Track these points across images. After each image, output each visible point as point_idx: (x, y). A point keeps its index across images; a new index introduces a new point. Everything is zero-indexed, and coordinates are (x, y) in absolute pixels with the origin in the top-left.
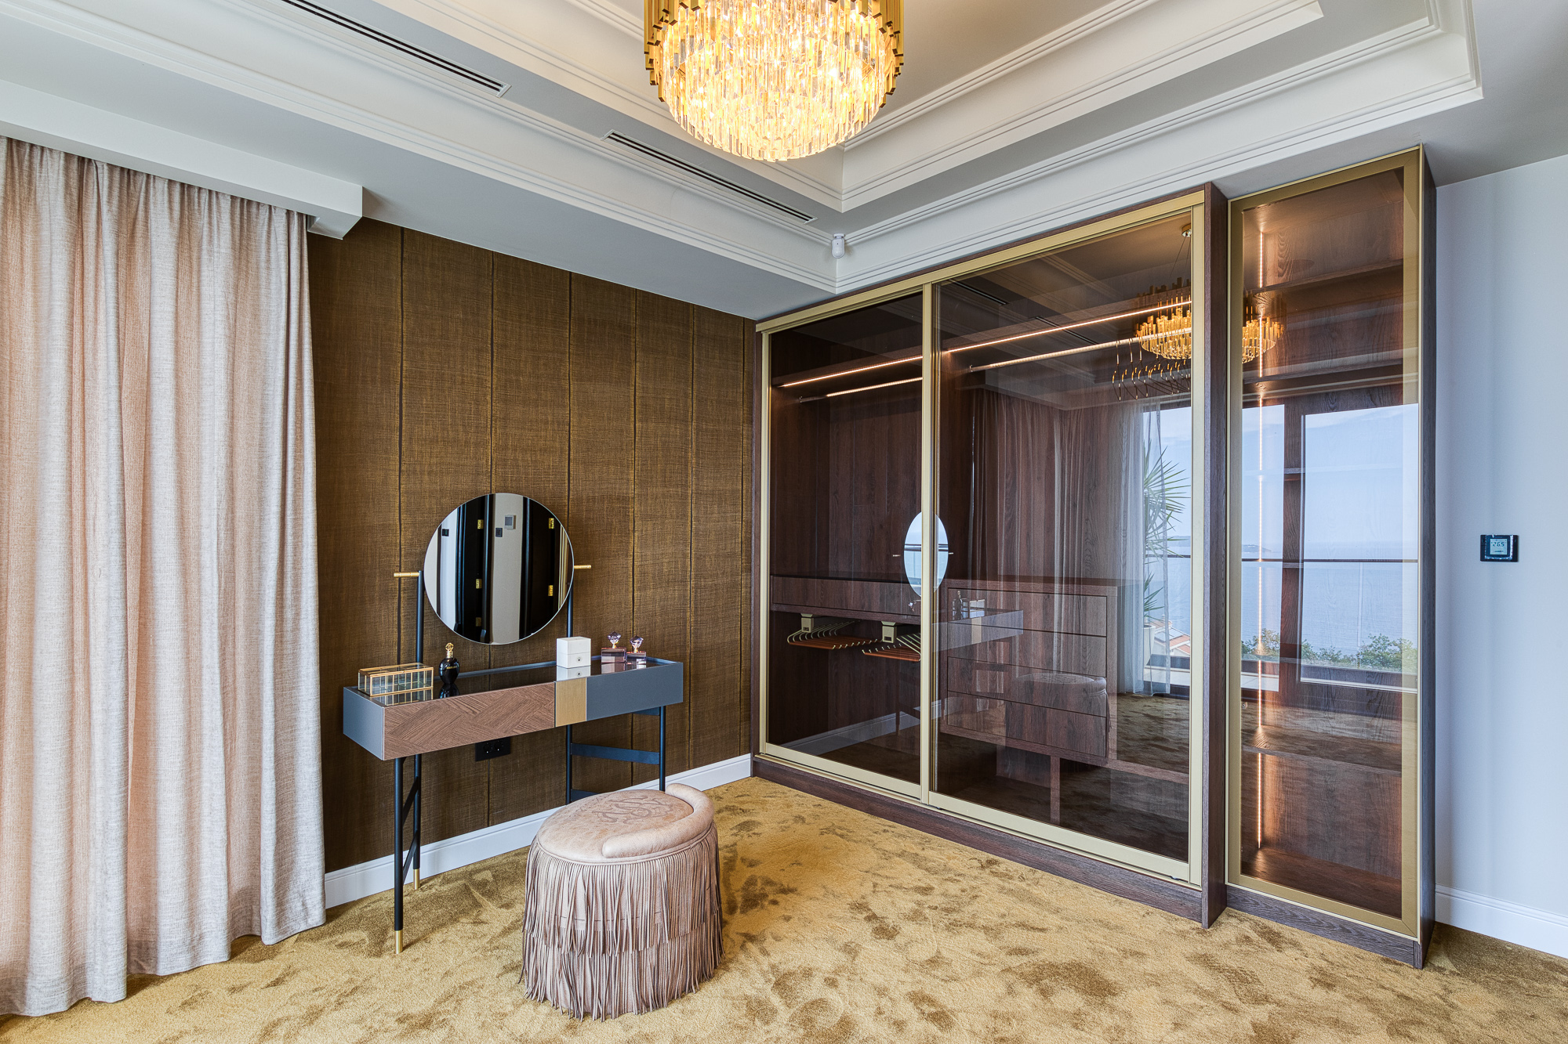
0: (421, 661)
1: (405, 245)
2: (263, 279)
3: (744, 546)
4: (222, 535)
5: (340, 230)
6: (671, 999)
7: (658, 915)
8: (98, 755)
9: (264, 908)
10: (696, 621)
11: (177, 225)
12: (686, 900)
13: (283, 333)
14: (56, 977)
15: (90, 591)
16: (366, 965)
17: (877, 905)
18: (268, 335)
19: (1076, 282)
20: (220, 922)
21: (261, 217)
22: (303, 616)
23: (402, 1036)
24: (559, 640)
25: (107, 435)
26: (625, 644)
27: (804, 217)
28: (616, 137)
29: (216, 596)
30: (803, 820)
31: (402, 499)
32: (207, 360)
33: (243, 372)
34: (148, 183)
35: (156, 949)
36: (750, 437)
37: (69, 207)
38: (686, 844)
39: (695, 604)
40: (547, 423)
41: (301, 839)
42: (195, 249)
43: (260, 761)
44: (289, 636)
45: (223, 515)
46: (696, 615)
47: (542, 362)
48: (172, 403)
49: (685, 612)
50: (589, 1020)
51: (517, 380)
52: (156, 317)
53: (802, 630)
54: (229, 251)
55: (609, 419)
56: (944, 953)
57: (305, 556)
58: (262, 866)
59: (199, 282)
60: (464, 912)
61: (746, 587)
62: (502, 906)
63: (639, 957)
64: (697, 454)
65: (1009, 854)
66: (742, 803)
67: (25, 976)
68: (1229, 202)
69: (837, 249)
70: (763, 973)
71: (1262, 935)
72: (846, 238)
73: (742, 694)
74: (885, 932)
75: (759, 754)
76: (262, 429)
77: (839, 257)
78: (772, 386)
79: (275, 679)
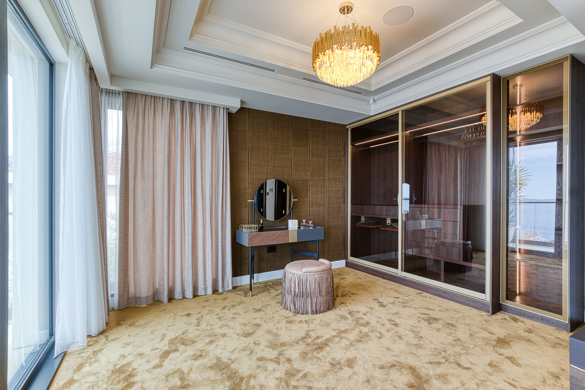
0: (254, 224)
1: (249, 113)
2: (218, 125)
3: (343, 195)
4: (210, 190)
5: (234, 111)
6: (320, 313)
7: (317, 289)
8: (186, 241)
9: (219, 283)
10: (328, 218)
11: (201, 114)
12: (324, 287)
13: (223, 138)
14: (180, 291)
15: (185, 202)
16: (244, 299)
17: (381, 300)
18: (219, 139)
19: (462, 103)
20: (211, 284)
21: (218, 110)
22: (227, 211)
23: (254, 312)
24: (289, 221)
25: (188, 166)
26: (307, 222)
27: (360, 93)
28: (305, 79)
29: (209, 205)
30: (361, 278)
31: (249, 181)
32: (207, 147)
33: (214, 148)
34: (195, 105)
35: (198, 289)
36: (345, 161)
37: (181, 113)
38: (324, 272)
39: (328, 212)
40: (285, 159)
41: (227, 267)
42: (204, 119)
43: (218, 247)
44: (224, 215)
45: (210, 185)
46: (328, 216)
47: (284, 142)
48: (200, 157)
49: (325, 215)
50: (299, 315)
51: (277, 147)
52: (197, 137)
53: (362, 222)
54: (211, 119)
55: (302, 157)
56: (400, 312)
57: (227, 195)
58: (219, 273)
59: (205, 127)
60: (266, 291)
61: (344, 208)
62: (275, 290)
63: (312, 299)
64: (328, 167)
65: (427, 291)
66: (342, 273)
67: (174, 290)
68: (502, 78)
69: (371, 102)
70: (346, 311)
71: (511, 318)
72: (374, 98)
73: (343, 241)
74: (382, 305)
75: (348, 260)
76: (218, 163)
77: (372, 104)
78: (352, 145)
79: (221, 226)
